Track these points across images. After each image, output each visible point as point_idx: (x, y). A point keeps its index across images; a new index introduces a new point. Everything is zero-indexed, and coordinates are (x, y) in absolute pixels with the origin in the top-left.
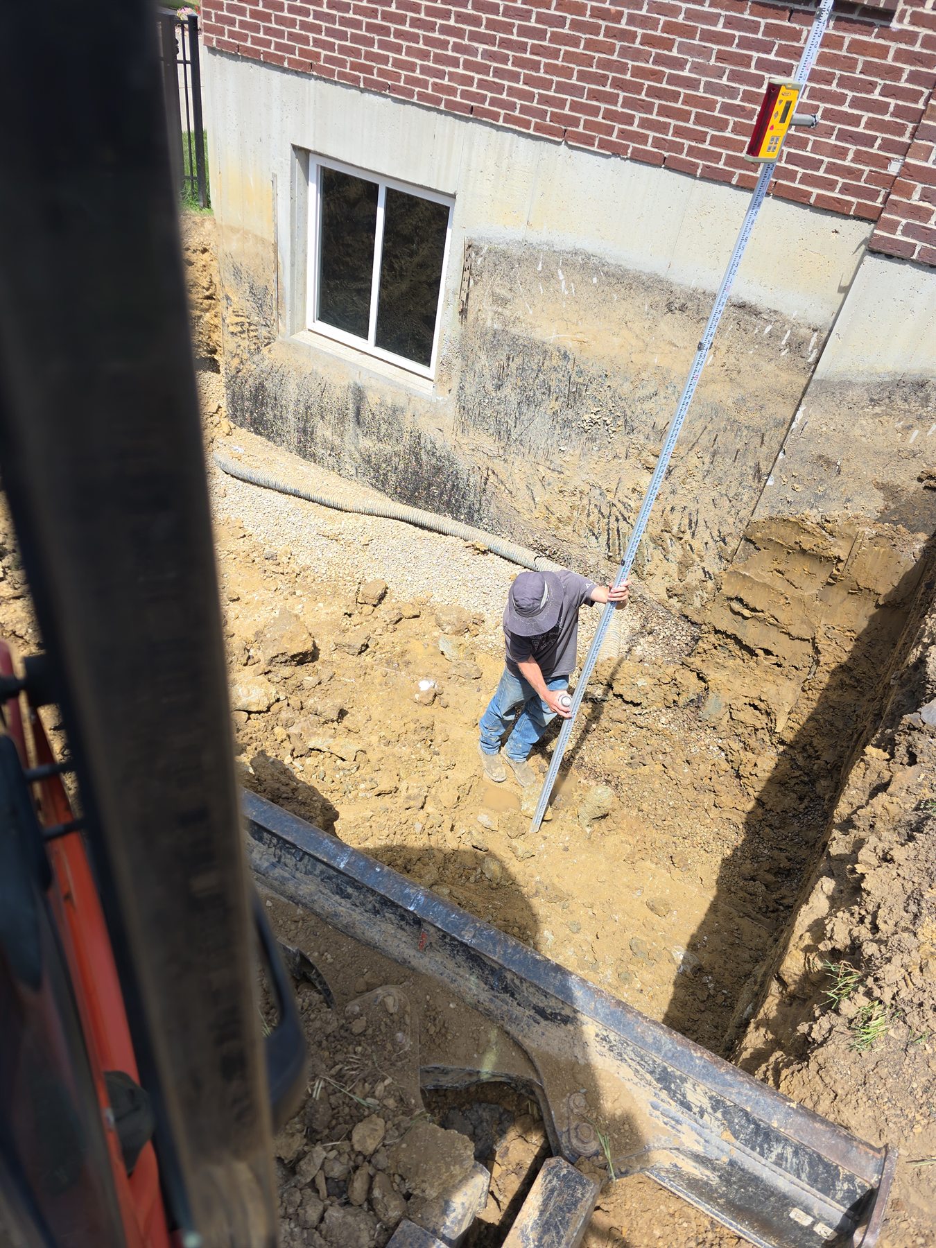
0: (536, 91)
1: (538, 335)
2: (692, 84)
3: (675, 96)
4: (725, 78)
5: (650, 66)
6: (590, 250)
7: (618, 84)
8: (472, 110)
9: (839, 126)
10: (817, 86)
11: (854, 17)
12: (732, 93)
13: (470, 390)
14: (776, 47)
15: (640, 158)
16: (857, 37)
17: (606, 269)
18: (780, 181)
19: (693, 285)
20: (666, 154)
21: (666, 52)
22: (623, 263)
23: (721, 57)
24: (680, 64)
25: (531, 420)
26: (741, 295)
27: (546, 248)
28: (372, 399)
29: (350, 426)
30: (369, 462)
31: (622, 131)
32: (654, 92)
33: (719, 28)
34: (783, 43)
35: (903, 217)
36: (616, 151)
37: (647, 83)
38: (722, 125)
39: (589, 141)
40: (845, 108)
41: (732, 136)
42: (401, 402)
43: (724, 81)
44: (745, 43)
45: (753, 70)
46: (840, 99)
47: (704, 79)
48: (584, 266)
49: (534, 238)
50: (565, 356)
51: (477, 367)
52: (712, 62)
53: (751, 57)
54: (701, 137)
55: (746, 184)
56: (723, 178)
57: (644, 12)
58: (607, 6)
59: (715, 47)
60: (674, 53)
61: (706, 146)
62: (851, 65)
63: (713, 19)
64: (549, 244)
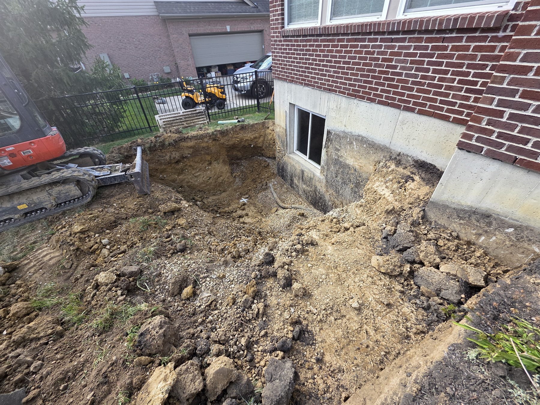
0: (347, 82)
1: (348, 162)
2: (400, 74)
3: (393, 80)
4: (413, 70)
5: (384, 69)
6: (364, 135)
7: (373, 77)
8: (330, 90)
9: (466, 86)
10: (455, 69)
11: (477, 34)
12: (416, 76)
13: (329, 176)
14: (436, 55)
15: (381, 103)
16: (477, 44)
17: (368, 142)
18: (436, 111)
19: (399, 151)
20: (390, 102)
21: (390, 64)
22: (374, 141)
23: (412, 62)
24: (395, 67)
25: (345, 189)
26: (418, 157)
28: (306, 174)
29: (301, 181)
30: (305, 192)
31: (374, 94)
32: (386, 79)
33: (411, 51)
34: (439, 52)
35: (476, 133)
36: (372, 100)
37: (383, 76)
38: (412, 89)
39: (363, 98)
40: (470, 78)
41: (416, 94)
42: (312, 176)
43: (413, 72)
44: (422, 55)
45: (425, 66)
46: (468, 74)
47: (405, 72)
48: (362, 140)
49: (347, 131)
50: (355, 170)
51: (331, 170)
52: (408, 65)
53: (424, 61)
54: (403, 95)
55: (421, 113)
56: (412, 110)
57: (382, 50)
58: (370, 49)
59: (409, 59)
60: (393, 63)
61: (405, 98)
62: (474, 58)
63: (409, 47)
64: (351, 133)
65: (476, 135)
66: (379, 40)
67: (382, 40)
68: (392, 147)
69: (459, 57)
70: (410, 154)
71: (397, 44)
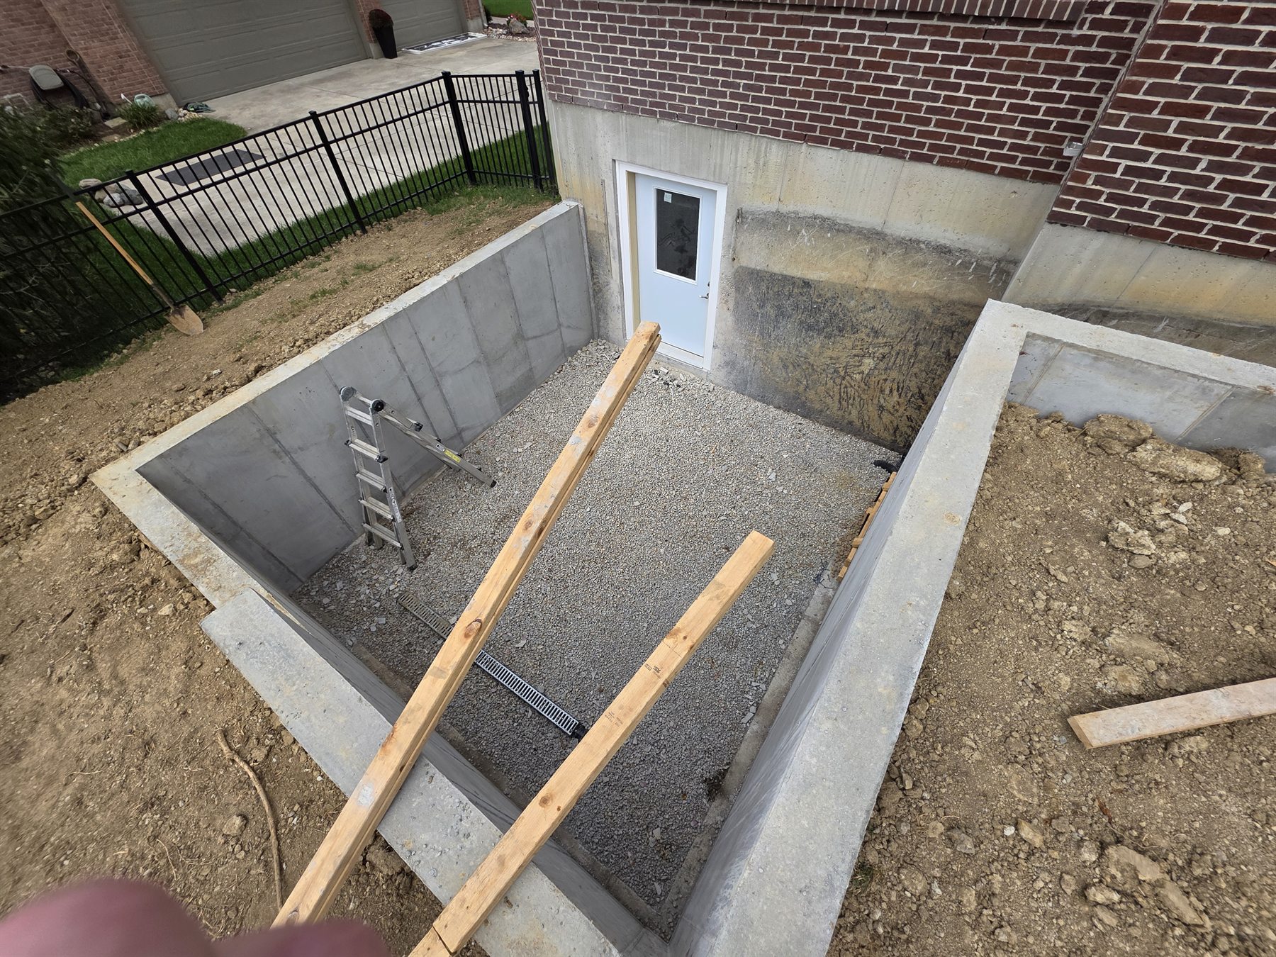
0: (783, 109)
1: (788, 272)
2: (904, 94)
3: (890, 104)
4: (930, 87)
5: (870, 84)
6: (825, 215)
7: (846, 99)
8: (737, 126)
9: (1021, 115)
10: (1005, 87)
11: (1040, 29)
12: (935, 98)
14: (972, 60)
15: (863, 149)
16: (1041, 45)
17: (837, 227)
18: (972, 159)
19: (902, 235)
20: (882, 146)
21: (883, 73)
22: (850, 222)
23: (927, 72)
24: (894, 80)
25: (785, 326)
26: (939, 240)
27: (793, 215)
31: (848, 132)
32: (872, 103)
33: (926, 50)
34: (978, 56)
35: (1078, 197)
36: (843, 146)
37: (868, 96)
38: (926, 122)
39: (823, 141)
40: (1028, 102)
41: (934, 129)
43: (929, 90)
44: (946, 59)
45: (952, 80)
46: (1024, 95)
47: (913, 90)
48: (821, 226)
49: (784, 210)
50: (808, 285)
52: (920, 76)
53: (951, 70)
54: (909, 132)
55: (943, 163)
56: (927, 159)
57: (866, 44)
58: (837, 42)
59: (922, 65)
60: (890, 72)
61: (914, 138)
62: (1034, 67)
63: (921, 44)
64: (796, 213)
65: (1078, 200)
66: (857, 25)
67: (864, 25)
68: (888, 231)
69: (1012, 66)
70: (922, 239)
71: (898, 36)
